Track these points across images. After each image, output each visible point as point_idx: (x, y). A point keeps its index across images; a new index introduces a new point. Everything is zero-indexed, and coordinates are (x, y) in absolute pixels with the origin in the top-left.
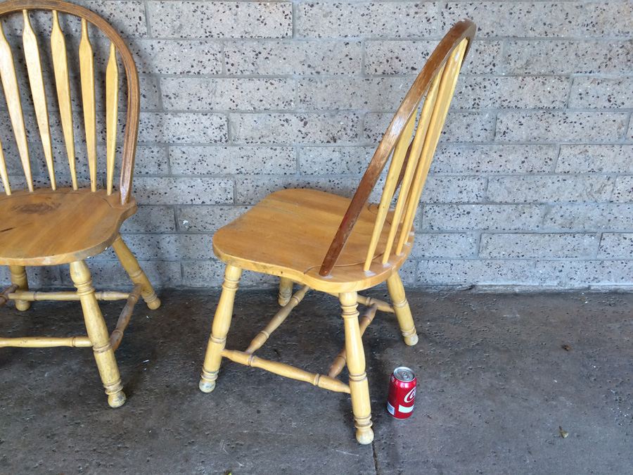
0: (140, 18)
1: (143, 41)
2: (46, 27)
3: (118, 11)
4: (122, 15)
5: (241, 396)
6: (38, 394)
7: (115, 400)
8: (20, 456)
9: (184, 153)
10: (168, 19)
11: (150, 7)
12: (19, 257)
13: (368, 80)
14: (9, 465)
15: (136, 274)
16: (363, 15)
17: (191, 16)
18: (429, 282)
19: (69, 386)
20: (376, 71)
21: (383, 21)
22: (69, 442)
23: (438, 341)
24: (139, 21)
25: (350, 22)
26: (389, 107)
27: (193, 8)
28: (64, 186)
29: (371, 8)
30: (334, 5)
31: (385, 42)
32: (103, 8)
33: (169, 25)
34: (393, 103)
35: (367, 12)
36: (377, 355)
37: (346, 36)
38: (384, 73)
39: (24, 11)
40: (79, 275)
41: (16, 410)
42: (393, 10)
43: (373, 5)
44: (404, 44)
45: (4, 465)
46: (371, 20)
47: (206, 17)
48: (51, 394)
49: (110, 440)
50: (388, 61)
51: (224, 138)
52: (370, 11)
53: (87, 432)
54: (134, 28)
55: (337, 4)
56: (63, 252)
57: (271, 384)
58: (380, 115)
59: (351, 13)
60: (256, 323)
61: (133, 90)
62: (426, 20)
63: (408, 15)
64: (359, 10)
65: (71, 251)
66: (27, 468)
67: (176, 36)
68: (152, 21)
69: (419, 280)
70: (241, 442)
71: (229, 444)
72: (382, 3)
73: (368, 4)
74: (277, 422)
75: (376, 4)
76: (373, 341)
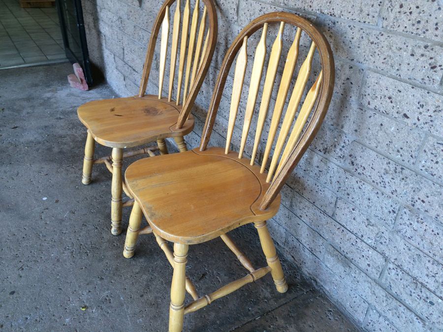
0: (234, 9)
1: (235, 26)
3: (228, 2)
4: (229, 5)
5: (151, 280)
10: (248, 13)
13: (362, 110)
16: (372, 43)
20: (369, 104)
22: (83, 233)
24: (233, 11)
25: (359, 47)
26: (375, 145)
29: (380, 37)
30: (349, 26)
33: (248, 18)
34: (379, 142)
35: (376, 41)
37: (352, 60)
38: (375, 109)
42: (399, 45)
43: (382, 35)
44: (401, 86)
50: (380, 98)
52: (378, 41)
53: (92, 235)
54: (232, 16)
55: (352, 26)
58: (364, 148)
59: (363, 38)
62: (430, 67)
63: (412, 55)
64: (370, 38)
68: (241, 12)
69: (368, 325)
70: (112, 301)
71: (107, 296)
72: (390, 35)
73: (378, 32)
74: (137, 310)
75: (386, 35)
76: (261, 328)
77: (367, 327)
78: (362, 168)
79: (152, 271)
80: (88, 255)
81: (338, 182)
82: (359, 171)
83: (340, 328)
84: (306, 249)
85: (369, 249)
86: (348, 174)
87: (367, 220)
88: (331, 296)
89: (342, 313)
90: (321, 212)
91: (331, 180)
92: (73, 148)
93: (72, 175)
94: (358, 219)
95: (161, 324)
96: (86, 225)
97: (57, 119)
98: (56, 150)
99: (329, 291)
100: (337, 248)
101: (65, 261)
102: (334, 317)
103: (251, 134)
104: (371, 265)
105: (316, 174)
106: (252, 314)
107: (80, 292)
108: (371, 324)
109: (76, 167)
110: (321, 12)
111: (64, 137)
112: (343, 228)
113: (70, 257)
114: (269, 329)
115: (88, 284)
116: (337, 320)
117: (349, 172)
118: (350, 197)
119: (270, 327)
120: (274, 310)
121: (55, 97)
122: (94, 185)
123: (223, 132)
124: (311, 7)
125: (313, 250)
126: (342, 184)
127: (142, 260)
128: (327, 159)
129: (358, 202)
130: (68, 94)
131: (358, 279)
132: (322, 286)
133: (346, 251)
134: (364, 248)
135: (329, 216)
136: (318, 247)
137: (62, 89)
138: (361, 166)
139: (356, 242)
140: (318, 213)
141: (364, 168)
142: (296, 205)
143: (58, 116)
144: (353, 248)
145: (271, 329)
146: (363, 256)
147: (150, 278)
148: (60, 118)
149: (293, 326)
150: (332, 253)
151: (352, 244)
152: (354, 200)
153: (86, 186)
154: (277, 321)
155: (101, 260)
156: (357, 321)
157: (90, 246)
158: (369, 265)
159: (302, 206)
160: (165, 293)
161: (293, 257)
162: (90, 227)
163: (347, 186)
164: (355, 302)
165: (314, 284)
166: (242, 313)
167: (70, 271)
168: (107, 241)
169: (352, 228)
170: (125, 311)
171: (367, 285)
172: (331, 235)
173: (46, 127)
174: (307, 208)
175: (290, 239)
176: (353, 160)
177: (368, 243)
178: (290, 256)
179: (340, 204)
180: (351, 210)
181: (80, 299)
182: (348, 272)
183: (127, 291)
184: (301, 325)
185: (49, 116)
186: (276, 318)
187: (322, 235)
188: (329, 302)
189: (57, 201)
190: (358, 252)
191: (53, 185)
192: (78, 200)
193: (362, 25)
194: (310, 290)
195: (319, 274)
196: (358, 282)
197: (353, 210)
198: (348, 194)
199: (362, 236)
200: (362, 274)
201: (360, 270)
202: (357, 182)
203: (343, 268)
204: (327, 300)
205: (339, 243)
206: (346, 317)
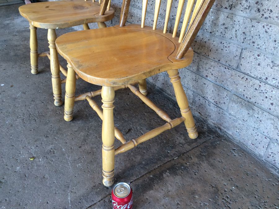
69: (268, 157)
70: (55, 152)
71: (52, 149)
74: (77, 158)
76: (179, 165)
77: (268, 159)
78: (269, 12)
79: (88, 129)
80: (36, 121)
81: (244, 33)
82: (265, 15)
83: (244, 162)
84: (211, 104)
85: (272, 89)
86: (254, 23)
87: (272, 62)
88: (234, 138)
89: (244, 151)
90: (225, 68)
91: (236, 34)
92: (25, 52)
93: (24, 69)
94: (263, 64)
95: (97, 166)
96: (34, 101)
97: (14, 35)
98: (12, 54)
99: (232, 135)
100: (240, 96)
101: (18, 126)
102: (238, 154)
103: (161, 16)
104: (274, 104)
105: (221, 33)
106: (171, 155)
107: (29, 147)
108: (272, 155)
109: (27, 64)
111: (18, 46)
112: (246, 77)
113: (21, 123)
114: (187, 165)
115: (36, 141)
116: (241, 156)
117: (255, 19)
118: (255, 44)
119: (186, 164)
120: (188, 151)
121: (13, 23)
122: (41, 75)
123: (138, 21)
125: (218, 103)
126: (248, 34)
127: (80, 122)
128: (233, 14)
129: (264, 47)
130: (22, 21)
131: (261, 119)
132: (226, 132)
133: (249, 97)
134: (268, 90)
135: (234, 69)
136: (223, 99)
137: (18, 18)
138: (268, 10)
139: (260, 86)
140: (222, 69)
141: (271, 11)
142: (203, 68)
143: (15, 34)
144: (256, 93)
145: (188, 165)
146: (266, 97)
147: (86, 134)
148: (16, 35)
149: (205, 162)
150: (236, 101)
151: (256, 89)
152: (259, 46)
153: (35, 76)
154: (192, 159)
155: (46, 124)
156: (258, 155)
157: (38, 115)
158: (272, 104)
159: (208, 66)
160: (99, 144)
161: (200, 113)
162: (38, 102)
163: (252, 35)
164: (256, 140)
165: (219, 131)
166: (163, 155)
167: (22, 133)
168: (51, 111)
169: (256, 73)
170: (67, 159)
171: (269, 122)
172: (235, 86)
173: (5, 41)
174: (212, 68)
175: (197, 99)
176: (259, 7)
177: (272, 84)
178: (197, 113)
179: (246, 54)
180: (257, 56)
181: (29, 152)
182: (251, 114)
183: (68, 144)
184: (212, 161)
185: (7, 34)
186: (191, 157)
187: (227, 88)
188: (233, 143)
189: (12, 86)
190: (260, 95)
191: (9, 76)
192: (28, 85)
194: (216, 136)
195: (222, 123)
196: (261, 121)
197: (258, 56)
198: (254, 42)
199: (267, 78)
200: (265, 113)
201: (263, 110)
202: (264, 27)
203: (247, 112)
204: (230, 142)
205: (243, 91)
206: (248, 153)
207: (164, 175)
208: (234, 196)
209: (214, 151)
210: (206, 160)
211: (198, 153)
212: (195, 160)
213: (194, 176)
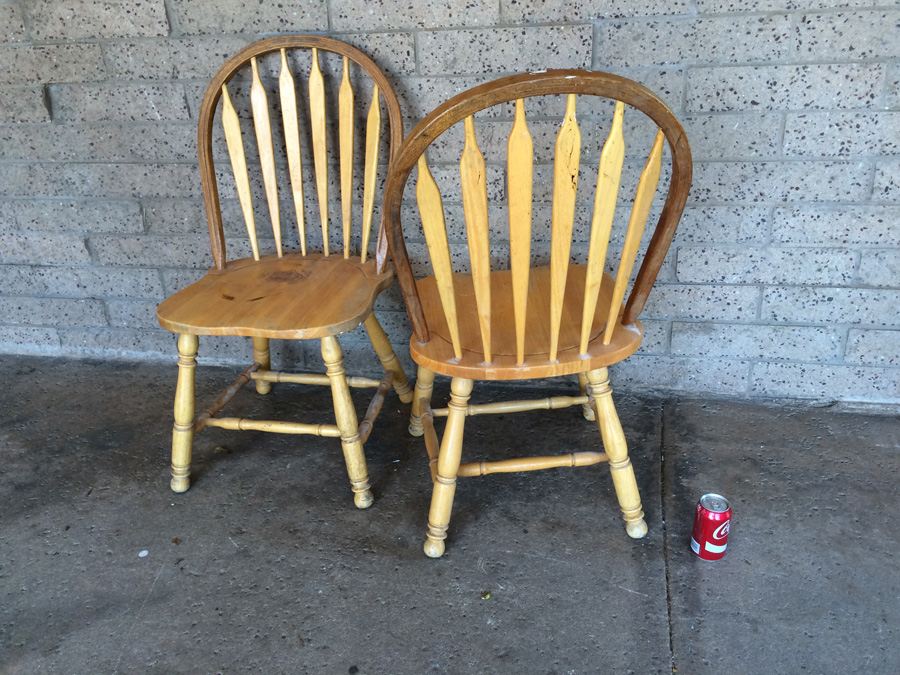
0: (408, 52)
1: (410, 79)
2: (304, 67)
3: (384, 45)
4: (389, 50)
5: (506, 513)
6: (279, 485)
7: (362, 500)
8: (262, 548)
9: (450, 213)
10: (441, 52)
11: (420, 38)
12: (271, 328)
13: (691, 119)
14: (250, 556)
15: (388, 359)
16: (686, 36)
17: (467, 48)
18: (769, 392)
19: (313, 480)
20: (702, 107)
21: (714, 42)
22: (313, 540)
23: (772, 470)
24: (406, 56)
25: (668, 46)
26: (719, 154)
27: (470, 37)
28: (315, 251)
29: (697, 25)
30: (648, 24)
31: (715, 69)
32: (367, 42)
33: (441, 60)
34: (723, 149)
35: (692, 31)
36: (684, 480)
37: (662, 64)
38: (712, 110)
39: (282, 50)
40: (330, 354)
41: (256, 501)
42: (727, 27)
43: (700, 22)
44: (742, 71)
45: (246, 556)
46: (698, 42)
47: (485, 47)
48: (294, 488)
49: (356, 542)
50: (718, 94)
51: (499, 195)
52: (696, 30)
53: (331, 532)
54: (401, 64)
55: (652, 23)
56: (317, 326)
57: (542, 503)
58: (705, 164)
59: (671, 33)
60: (528, 428)
61: (396, 139)
62: (774, 39)
63: (748, 33)
64: (681, 30)
65: (324, 325)
66: (269, 562)
67: (448, 72)
68: (422, 55)
69: (754, 389)
70: (503, 563)
71: (488, 564)
72: (713, 19)
73: (694, 21)
75: (705, 21)
76: (680, 463)
77: (754, 393)
78: (705, 192)
82: (701, 197)
83: (732, 413)
85: (734, 289)
86: (687, 210)
87: (725, 253)
88: (689, 392)
89: (717, 401)
92: (37, 468)
93: (127, 499)
94: (712, 260)
96: (297, 530)
99: (684, 389)
100: (686, 319)
101: (354, 582)
102: (715, 409)
104: (743, 307)
106: (654, 459)
107: (447, 588)
108: (758, 384)
109: (106, 484)
110: (599, 17)
112: (689, 287)
113: (353, 574)
114: (687, 457)
115: (440, 574)
116: (720, 409)
117: (688, 205)
118: (695, 238)
119: (684, 456)
120: (663, 442)
124: (576, 14)
125: (645, 348)
126: (680, 227)
129: (709, 238)
131: (730, 337)
132: (671, 390)
133: (700, 315)
134: (727, 293)
135: (665, 283)
136: (654, 337)
138: (703, 190)
139: (714, 292)
141: (708, 190)
144: (711, 304)
145: (689, 457)
146: (728, 304)
147: (500, 511)
149: (698, 440)
150: (683, 329)
151: (709, 299)
152: (701, 239)
154: (680, 447)
156: (738, 396)
158: (740, 309)
164: (728, 374)
165: (660, 394)
169: (704, 277)
170: (537, 558)
171: (744, 335)
172: (671, 308)
177: (732, 282)
180: (701, 253)
181: (460, 594)
182: (714, 337)
183: (501, 542)
184: (703, 435)
186: (677, 446)
188: (693, 400)
189: (176, 541)
190: (718, 305)
191: (118, 531)
192: (212, 516)
193: (668, 18)
194: (664, 404)
195: (658, 380)
196: (730, 341)
197: (703, 251)
198: (691, 236)
199: (724, 278)
200: (734, 327)
201: (729, 324)
202: (704, 212)
203: (707, 337)
204: (688, 400)
205: (687, 310)
206: (725, 401)
207: (685, 484)
208: (774, 454)
209: (688, 422)
210: (697, 437)
211: (677, 435)
212: (685, 446)
213: (713, 463)
